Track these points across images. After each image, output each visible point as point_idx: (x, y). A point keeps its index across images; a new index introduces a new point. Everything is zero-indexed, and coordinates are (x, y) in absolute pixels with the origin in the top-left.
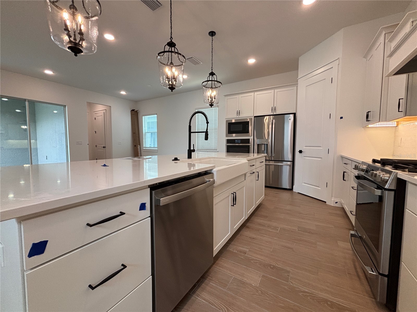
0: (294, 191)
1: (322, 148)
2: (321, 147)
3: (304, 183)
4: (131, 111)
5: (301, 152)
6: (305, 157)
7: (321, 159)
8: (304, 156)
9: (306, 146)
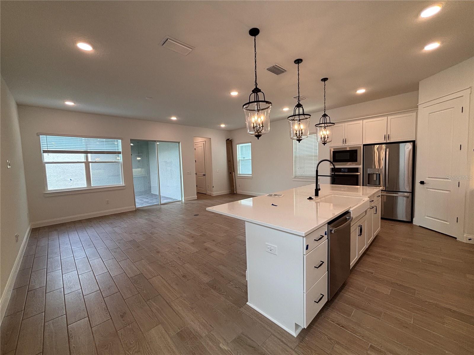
0: (414, 223)
1: (450, 180)
3: (427, 216)
4: (226, 140)
5: (422, 183)
8: (427, 188)
9: (429, 178)
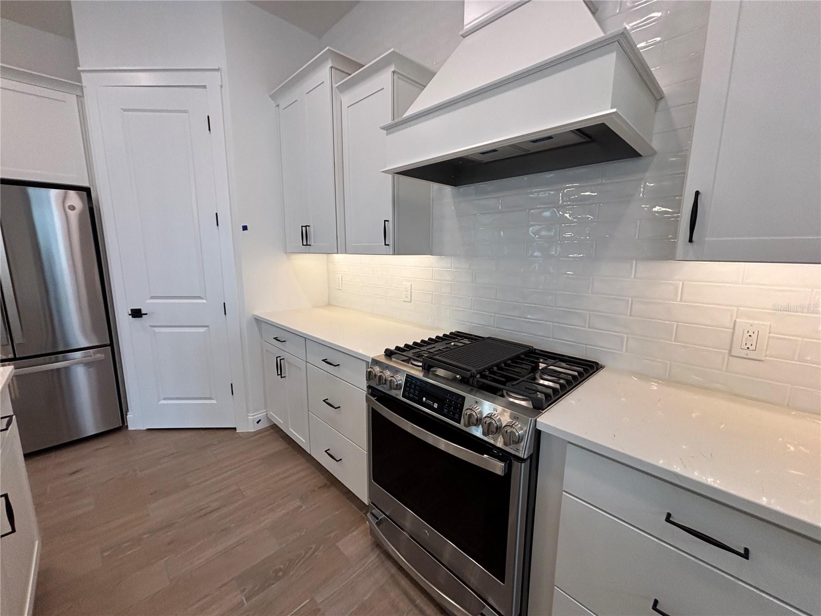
0: (130, 428)
1: (204, 301)
2: (202, 299)
3: (164, 399)
6: (154, 329)
7: (205, 329)
8: (152, 326)
9: (152, 298)
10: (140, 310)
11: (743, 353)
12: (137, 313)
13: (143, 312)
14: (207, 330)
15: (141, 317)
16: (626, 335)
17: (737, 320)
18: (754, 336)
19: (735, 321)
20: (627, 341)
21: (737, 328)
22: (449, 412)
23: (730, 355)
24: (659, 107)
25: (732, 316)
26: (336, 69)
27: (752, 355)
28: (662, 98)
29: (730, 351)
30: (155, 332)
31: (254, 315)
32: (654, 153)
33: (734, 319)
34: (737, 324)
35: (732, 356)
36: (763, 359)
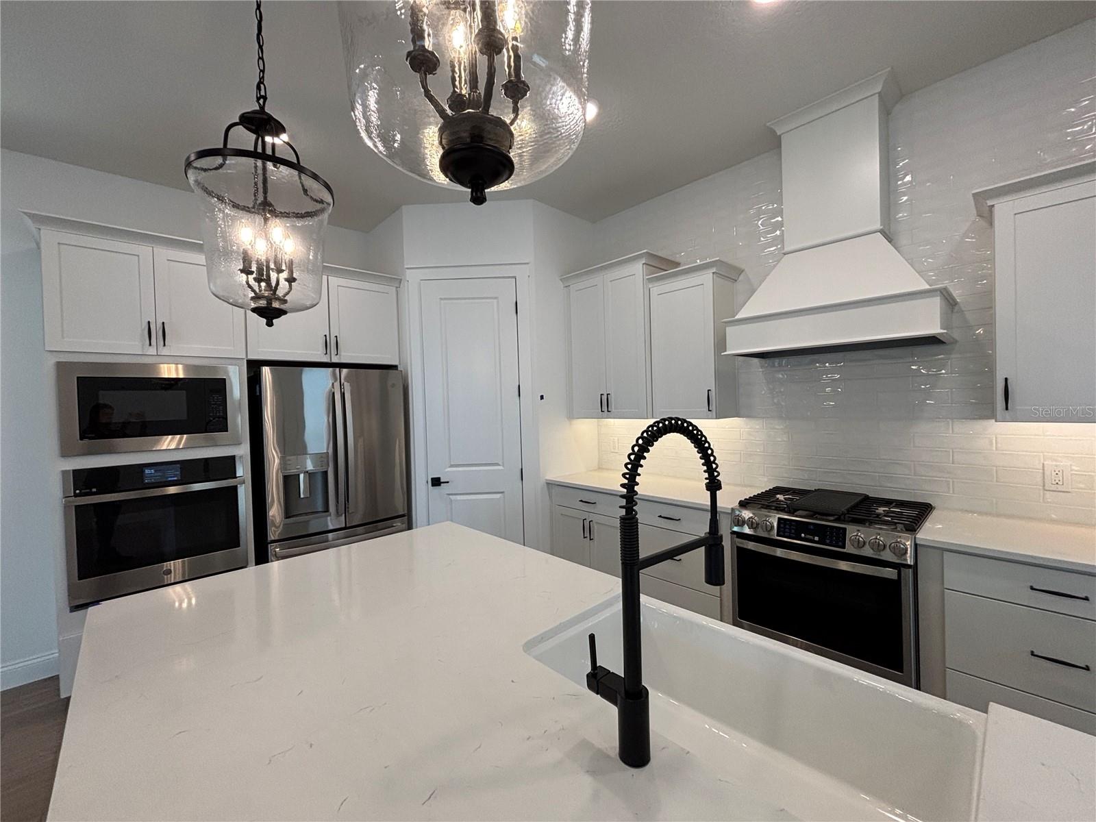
1: (501, 468)
2: (499, 465)
6: (452, 494)
7: (498, 496)
8: (449, 494)
9: (452, 466)
10: (439, 479)
11: (1054, 488)
12: (436, 482)
13: (442, 480)
14: (501, 497)
15: (440, 485)
16: (951, 480)
17: (1045, 463)
18: (1060, 474)
19: (1043, 464)
20: (953, 484)
21: (1046, 469)
22: (831, 541)
23: (1045, 490)
24: (955, 310)
25: (1040, 460)
26: (647, 264)
27: (1060, 488)
28: (956, 304)
29: (1044, 486)
30: (451, 501)
31: (546, 480)
32: (956, 342)
33: (1042, 461)
34: (1045, 465)
35: (1047, 490)
36: (1070, 490)
